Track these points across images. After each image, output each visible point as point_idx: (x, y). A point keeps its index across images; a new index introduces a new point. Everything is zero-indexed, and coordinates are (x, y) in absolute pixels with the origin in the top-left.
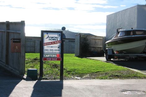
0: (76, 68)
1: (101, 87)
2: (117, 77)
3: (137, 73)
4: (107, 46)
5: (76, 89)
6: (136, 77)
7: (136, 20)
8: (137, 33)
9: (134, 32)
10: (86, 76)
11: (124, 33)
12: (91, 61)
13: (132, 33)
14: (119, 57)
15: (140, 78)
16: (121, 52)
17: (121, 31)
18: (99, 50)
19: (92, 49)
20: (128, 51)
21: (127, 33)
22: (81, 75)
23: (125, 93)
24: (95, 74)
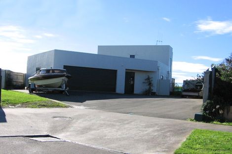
0: (9, 99)
1: (36, 115)
2: (44, 106)
3: (59, 103)
4: (30, 81)
5: (16, 116)
6: (58, 106)
7: (53, 61)
8: (56, 71)
9: (53, 71)
10: (18, 105)
11: (45, 72)
12: (17, 93)
13: (51, 72)
14: (39, 90)
15: (62, 107)
16: (40, 86)
17: (43, 70)
18: (20, 84)
19: (15, 83)
20: (47, 86)
21: (48, 71)
22: (14, 104)
23: (56, 119)
24: (25, 104)
